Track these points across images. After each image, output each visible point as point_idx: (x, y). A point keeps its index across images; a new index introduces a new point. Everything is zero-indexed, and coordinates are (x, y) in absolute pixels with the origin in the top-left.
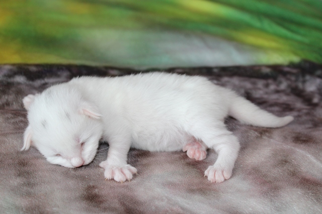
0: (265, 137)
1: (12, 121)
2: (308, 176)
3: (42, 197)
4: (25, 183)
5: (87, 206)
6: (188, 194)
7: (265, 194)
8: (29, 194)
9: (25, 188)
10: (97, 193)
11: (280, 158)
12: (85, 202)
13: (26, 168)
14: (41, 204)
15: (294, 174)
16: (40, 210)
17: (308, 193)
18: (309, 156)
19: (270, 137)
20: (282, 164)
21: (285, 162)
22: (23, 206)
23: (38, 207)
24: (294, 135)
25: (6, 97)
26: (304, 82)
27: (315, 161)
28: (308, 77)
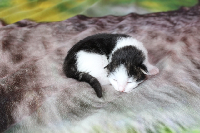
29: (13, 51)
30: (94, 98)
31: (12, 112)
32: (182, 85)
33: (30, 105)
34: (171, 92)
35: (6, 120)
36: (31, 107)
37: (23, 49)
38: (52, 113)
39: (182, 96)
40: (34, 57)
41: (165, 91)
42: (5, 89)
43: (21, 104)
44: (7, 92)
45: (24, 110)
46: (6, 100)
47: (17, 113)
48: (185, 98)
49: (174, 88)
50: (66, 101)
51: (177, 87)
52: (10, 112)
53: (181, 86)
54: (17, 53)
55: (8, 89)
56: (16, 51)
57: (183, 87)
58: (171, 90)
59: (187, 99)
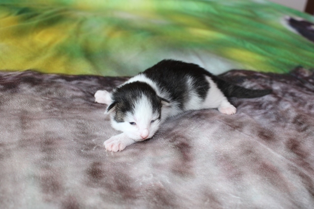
0: (236, 131)
1: (49, 111)
2: (267, 163)
3: (57, 170)
4: (46, 158)
5: (89, 180)
6: (171, 173)
7: (230, 178)
8: (47, 167)
9: (45, 162)
10: (100, 169)
11: (246, 148)
12: (88, 176)
13: (50, 146)
14: (54, 175)
15: (256, 160)
16: (53, 180)
17: (265, 179)
18: (269, 149)
19: (241, 131)
20: (247, 153)
21: (249, 152)
22: (40, 176)
23: (52, 177)
24: (260, 130)
25: (49, 89)
26: (271, 83)
27: (273, 152)
28: (274, 82)
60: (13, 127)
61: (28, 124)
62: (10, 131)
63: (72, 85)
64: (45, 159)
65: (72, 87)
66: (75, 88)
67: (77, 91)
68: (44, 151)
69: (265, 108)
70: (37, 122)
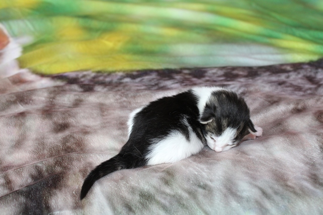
29: (55, 119)
30: (160, 186)
31: (49, 202)
32: (289, 183)
33: (73, 194)
34: (269, 191)
35: (42, 211)
36: (75, 196)
37: (69, 115)
38: (102, 206)
39: (282, 198)
40: (84, 126)
41: (261, 186)
42: (43, 170)
43: (62, 192)
44: (46, 174)
45: (65, 200)
46: (44, 184)
47: (56, 203)
48: (286, 201)
49: (276, 187)
50: (121, 192)
51: (282, 185)
52: (48, 202)
53: (287, 186)
54: (61, 122)
55: (47, 171)
56: (59, 119)
57: (290, 187)
58: (270, 188)
59: (287, 204)
60: (95, 115)
61: (105, 113)
62: (93, 118)
63: (136, 83)
64: (121, 135)
65: (136, 84)
66: (139, 85)
67: (141, 86)
68: (120, 129)
69: (305, 91)
70: (112, 111)
